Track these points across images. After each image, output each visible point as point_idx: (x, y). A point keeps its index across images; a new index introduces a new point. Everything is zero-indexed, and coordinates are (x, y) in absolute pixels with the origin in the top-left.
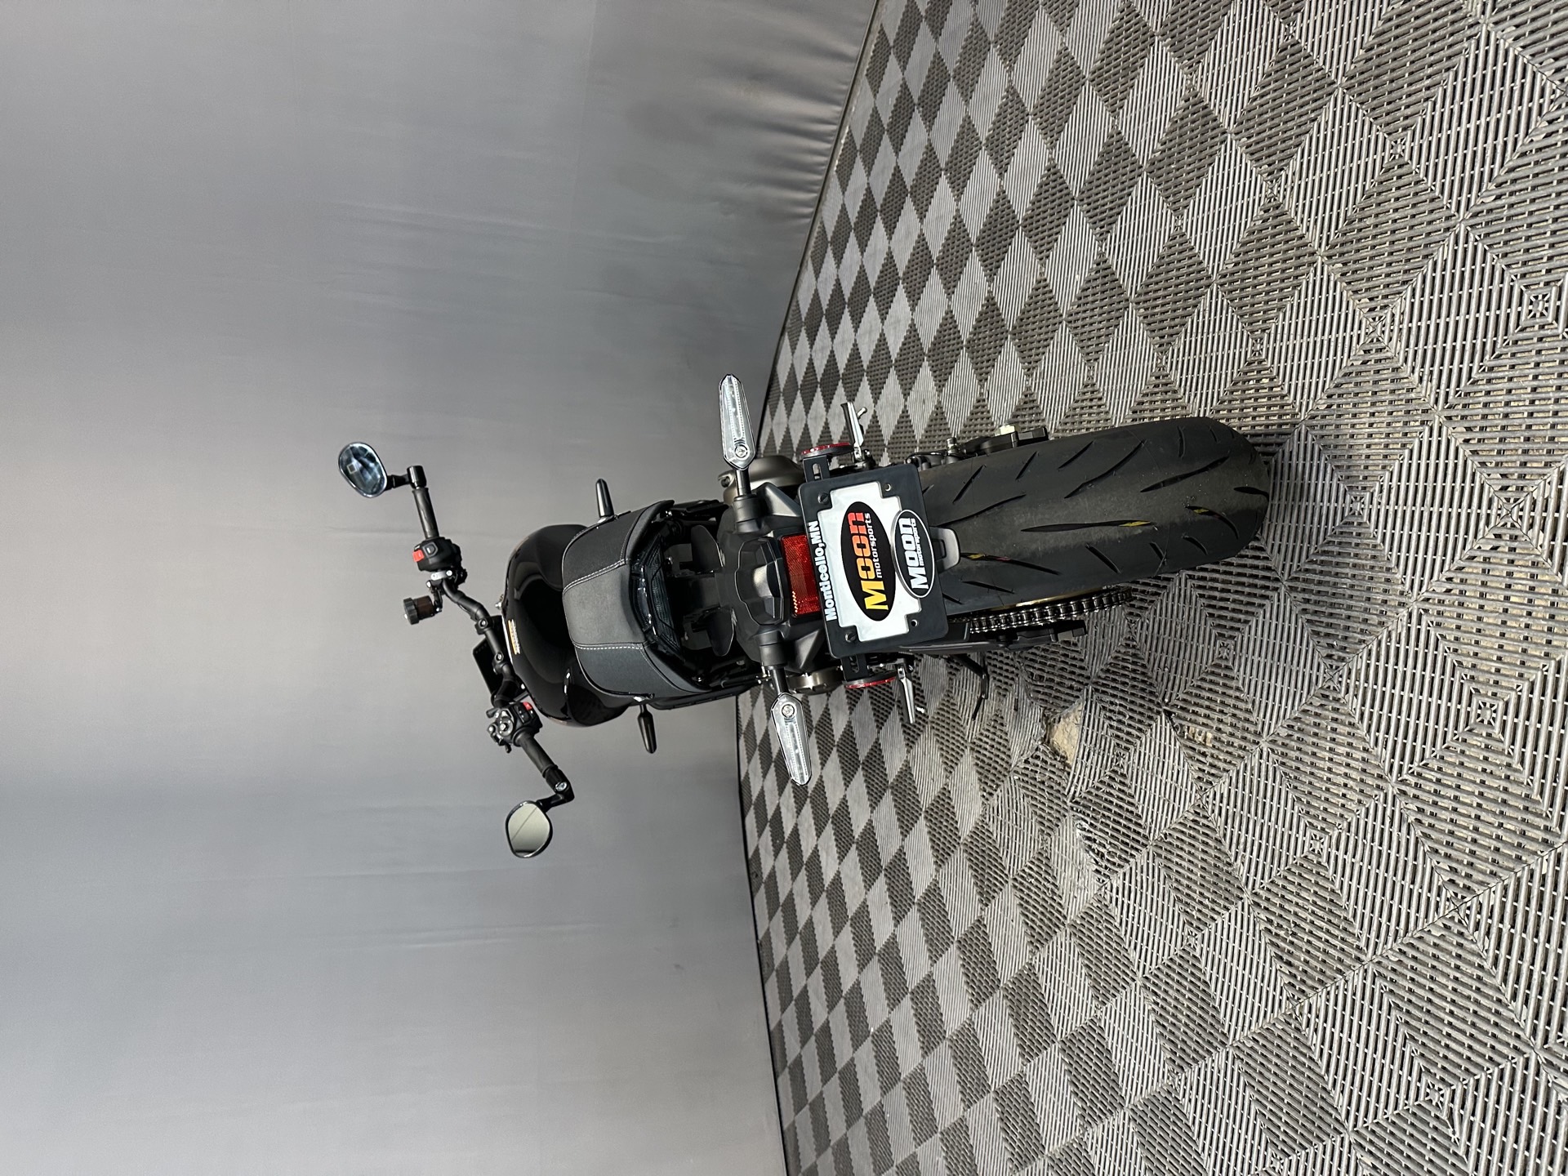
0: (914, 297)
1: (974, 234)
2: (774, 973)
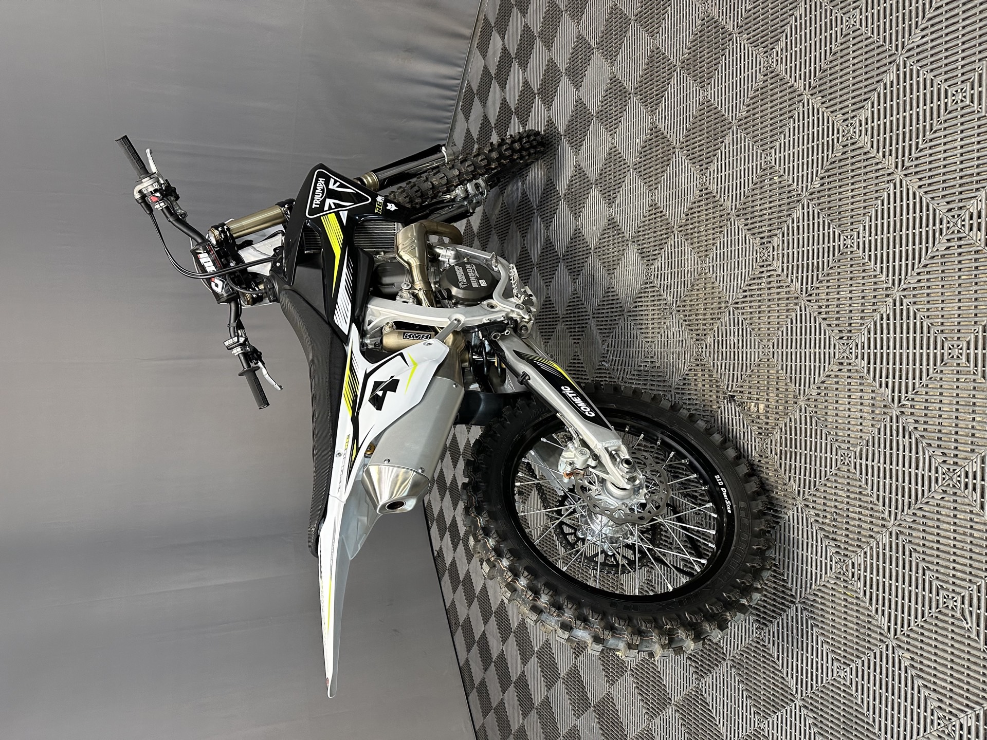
2: (460, 628)
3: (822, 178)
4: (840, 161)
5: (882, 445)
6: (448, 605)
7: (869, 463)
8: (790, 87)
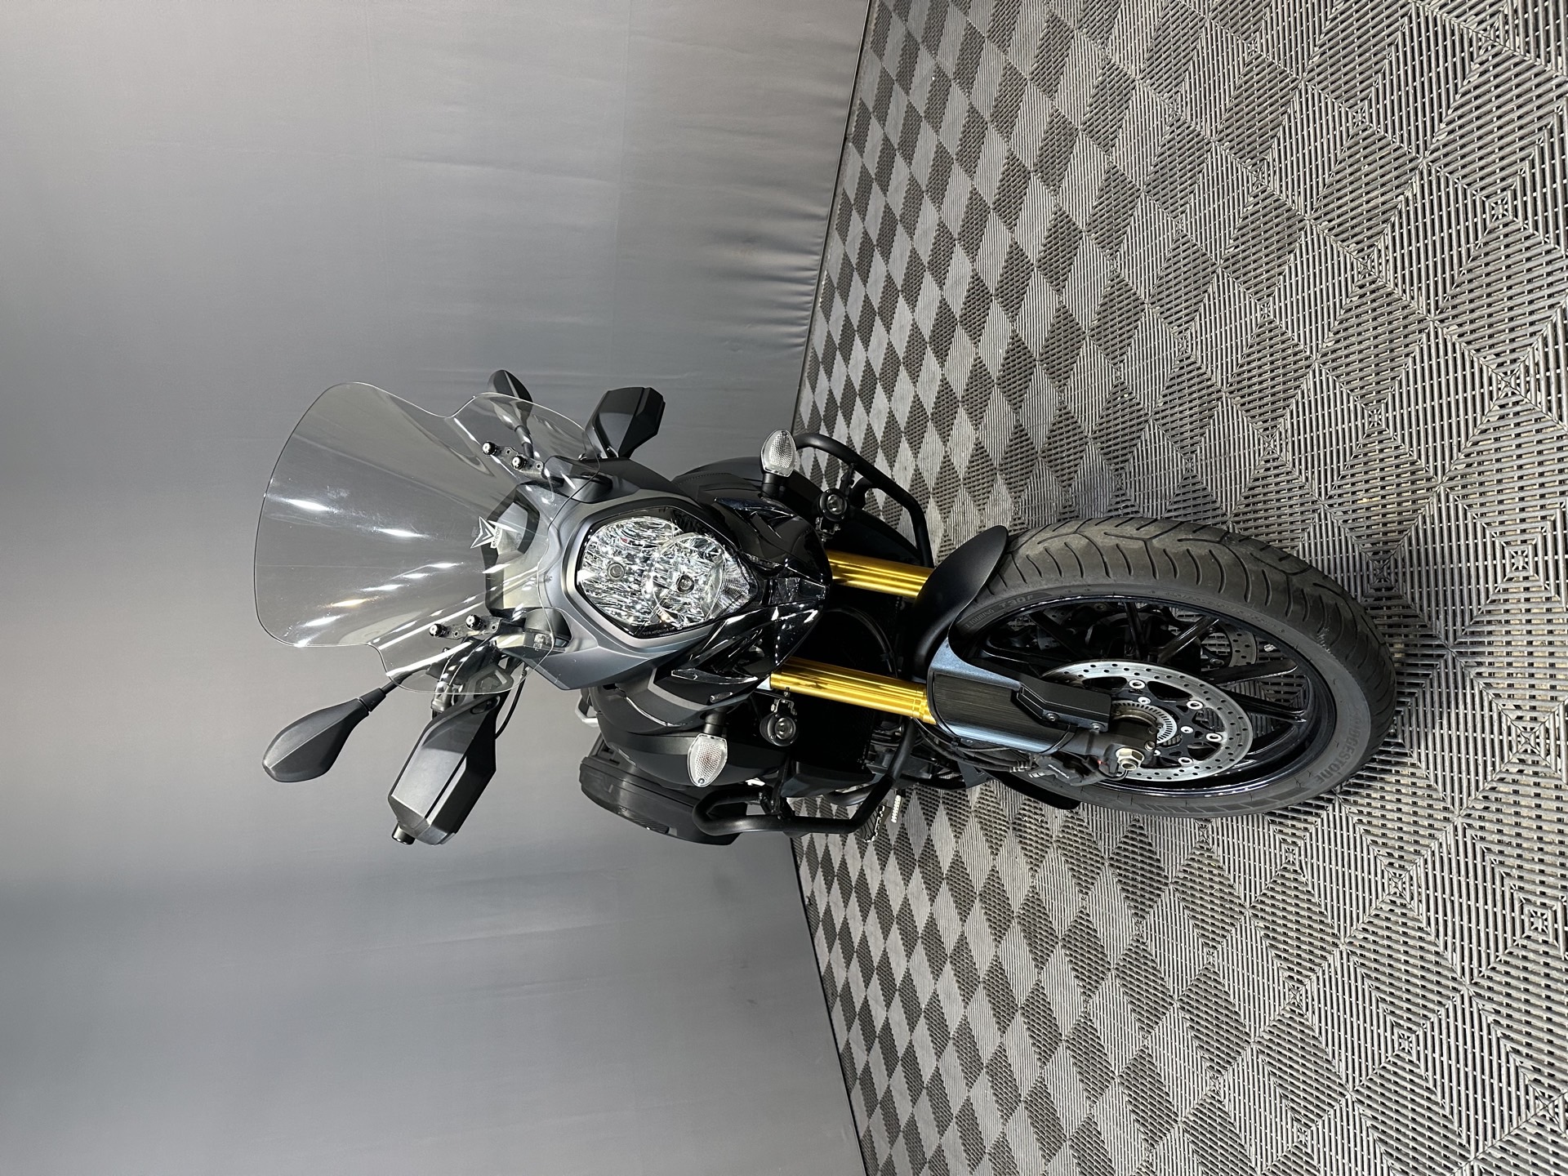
0: (889, 391)
1: (927, 334)
2: (838, 999)
3: (1164, 396)
4: (1178, 377)
6: (823, 970)
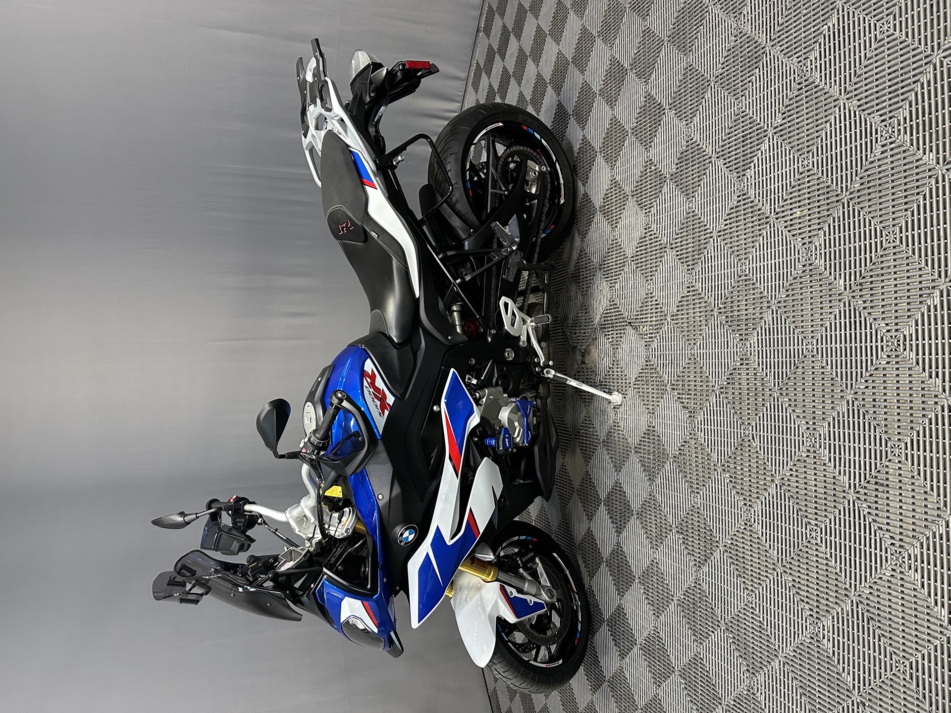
5: (710, 337)
7: (704, 351)
8: (658, 105)
